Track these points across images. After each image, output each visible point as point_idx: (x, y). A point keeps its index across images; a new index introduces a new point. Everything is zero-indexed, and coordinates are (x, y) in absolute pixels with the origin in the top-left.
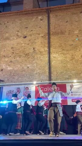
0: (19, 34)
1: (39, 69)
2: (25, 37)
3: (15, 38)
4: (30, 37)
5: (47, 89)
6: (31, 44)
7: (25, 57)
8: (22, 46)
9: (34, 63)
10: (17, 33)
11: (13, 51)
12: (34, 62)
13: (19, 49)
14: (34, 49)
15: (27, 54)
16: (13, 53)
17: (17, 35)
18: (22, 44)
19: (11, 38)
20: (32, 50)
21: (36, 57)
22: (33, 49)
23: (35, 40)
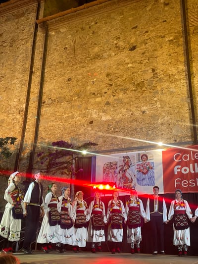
0: (121, 44)
1: (169, 113)
2: (133, 48)
3: (113, 54)
4: (144, 46)
5: (188, 156)
6: (147, 60)
7: (135, 91)
8: (128, 69)
9: (156, 102)
10: (115, 42)
11: (110, 80)
12: (155, 99)
13: (122, 76)
14: (153, 70)
15: (139, 84)
16: (111, 85)
17: (117, 47)
18: (128, 64)
19: (105, 55)
20: (149, 75)
21: (159, 88)
22: (150, 71)
23: (155, 50)
